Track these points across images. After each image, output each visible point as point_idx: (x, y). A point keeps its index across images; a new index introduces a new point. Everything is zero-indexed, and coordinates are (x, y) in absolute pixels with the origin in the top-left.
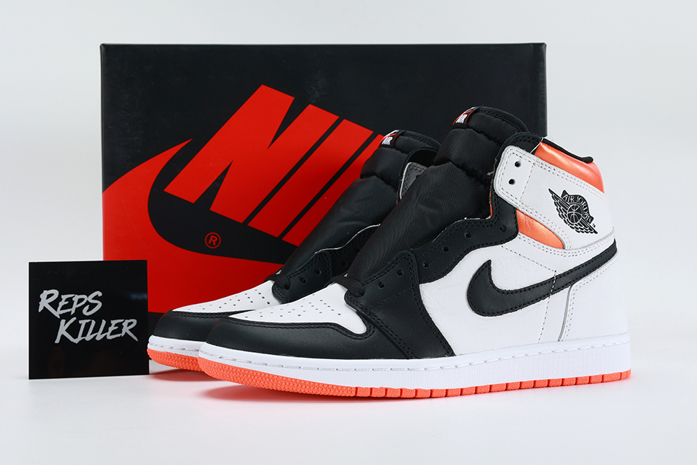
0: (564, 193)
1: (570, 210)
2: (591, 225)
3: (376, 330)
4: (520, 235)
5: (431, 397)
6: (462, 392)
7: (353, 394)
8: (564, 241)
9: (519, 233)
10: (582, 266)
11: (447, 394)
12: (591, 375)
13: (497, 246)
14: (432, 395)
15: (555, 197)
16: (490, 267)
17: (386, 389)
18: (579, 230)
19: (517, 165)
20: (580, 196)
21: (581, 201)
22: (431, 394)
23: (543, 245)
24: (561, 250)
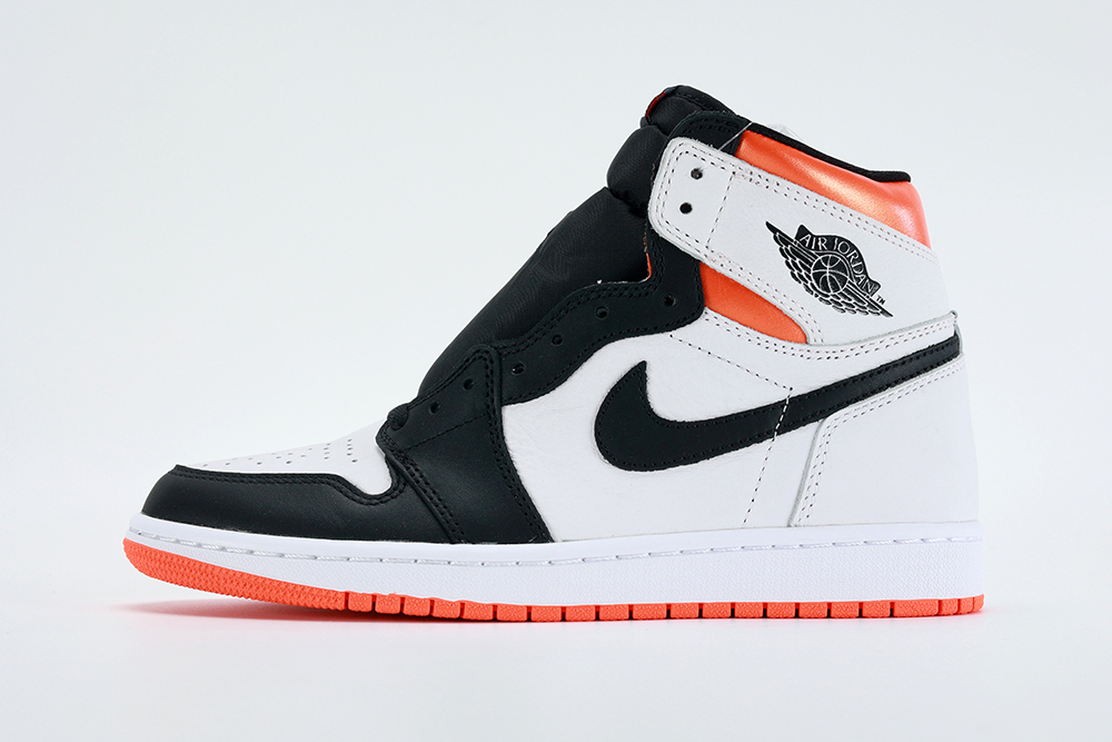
0: (803, 231)
1: (819, 266)
2: (874, 298)
3: (409, 489)
4: (709, 314)
5: (495, 620)
6: (564, 615)
7: (340, 606)
8: (807, 328)
9: (707, 309)
10: (853, 379)
11: (529, 615)
12: (862, 600)
13: (660, 335)
14: (495, 615)
15: (781, 239)
16: (646, 376)
17: (403, 599)
18: (844, 307)
19: (697, 174)
20: (841, 239)
21: (844, 248)
22: (495, 613)
23: (759, 335)
24: (797, 346)
